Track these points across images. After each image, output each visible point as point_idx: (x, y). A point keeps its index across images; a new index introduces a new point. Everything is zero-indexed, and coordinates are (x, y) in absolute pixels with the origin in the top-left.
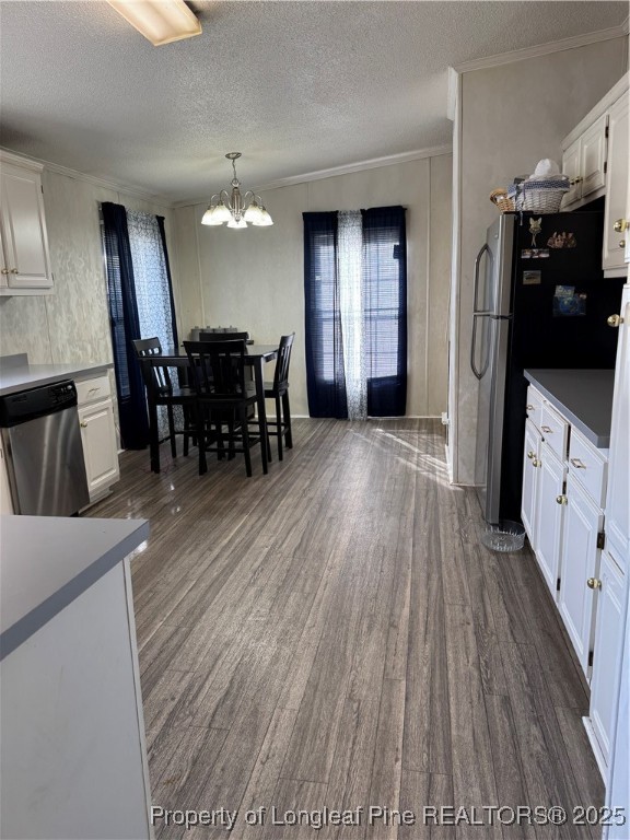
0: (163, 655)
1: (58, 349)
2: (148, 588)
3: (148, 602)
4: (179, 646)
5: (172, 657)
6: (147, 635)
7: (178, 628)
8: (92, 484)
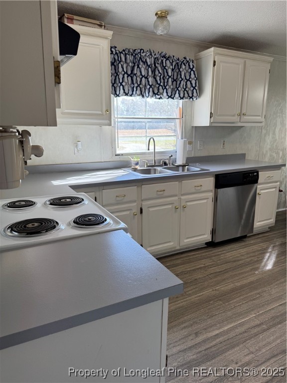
0: (246, 335)
1: (263, 152)
2: (258, 291)
3: (254, 299)
4: (256, 335)
5: (250, 338)
6: (244, 318)
7: (262, 324)
8: (258, 224)
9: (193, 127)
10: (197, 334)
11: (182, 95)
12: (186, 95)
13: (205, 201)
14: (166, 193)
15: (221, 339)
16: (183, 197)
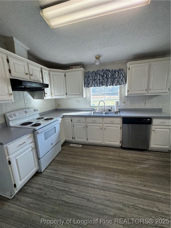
4: (88, 187)
5: (84, 186)
9: (125, 96)
10: (73, 173)
11: (116, 84)
12: (122, 83)
13: (117, 128)
14: (96, 122)
15: (77, 179)
16: (104, 125)
